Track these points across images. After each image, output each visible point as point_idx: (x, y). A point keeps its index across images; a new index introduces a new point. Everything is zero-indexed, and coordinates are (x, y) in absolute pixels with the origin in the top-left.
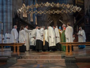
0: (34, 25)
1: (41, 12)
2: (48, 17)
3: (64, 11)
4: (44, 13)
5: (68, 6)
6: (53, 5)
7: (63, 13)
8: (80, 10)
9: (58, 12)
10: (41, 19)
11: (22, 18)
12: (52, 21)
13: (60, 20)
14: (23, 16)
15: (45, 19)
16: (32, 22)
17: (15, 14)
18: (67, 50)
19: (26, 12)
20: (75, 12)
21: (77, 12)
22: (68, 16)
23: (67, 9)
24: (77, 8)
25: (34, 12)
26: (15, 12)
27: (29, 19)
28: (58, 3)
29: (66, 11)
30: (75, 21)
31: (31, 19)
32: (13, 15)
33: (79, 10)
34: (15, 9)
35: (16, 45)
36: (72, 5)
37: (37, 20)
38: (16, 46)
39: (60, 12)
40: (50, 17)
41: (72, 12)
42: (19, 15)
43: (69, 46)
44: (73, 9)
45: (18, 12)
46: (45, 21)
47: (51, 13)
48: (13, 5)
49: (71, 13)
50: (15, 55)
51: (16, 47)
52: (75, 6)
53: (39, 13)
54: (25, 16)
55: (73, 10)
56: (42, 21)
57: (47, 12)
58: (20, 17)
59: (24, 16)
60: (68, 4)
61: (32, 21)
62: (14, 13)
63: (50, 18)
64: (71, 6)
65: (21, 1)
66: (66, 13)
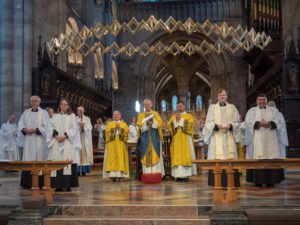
0: (107, 92)
1: (129, 50)
2: (157, 64)
3: (212, 47)
4: (142, 53)
5: (224, 29)
6: (171, 26)
7: (207, 52)
8: (266, 44)
9: (189, 48)
10: (133, 69)
11: (65, 69)
12: (171, 76)
13: (197, 73)
14: (67, 61)
15: (146, 69)
16: (99, 82)
17: (39, 53)
18: (218, 186)
19: (78, 48)
20: (248, 49)
21: (255, 50)
24: (256, 37)
25: (108, 49)
26: (40, 48)
27: (88, 71)
28: (189, 19)
29: (216, 47)
31: (97, 70)
32: (32, 57)
33: (261, 44)
34: (40, 37)
37: (119, 73)
39: (198, 48)
40: (163, 61)
41: (237, 49)
42: (56, 59)
44: (244, 39)
45: (51, 49)
46: (146, 78)
47: (166, 52)
48: (33, 23)
49: (234, 52)
52: (249, 30)
53: (124, 53)
54: (75, 59)
55: (241, 44)
56: (137, 77)
57: (152, 49)
58: (56, 64)
59: (71, 61)
61: (102, 77)
62: (37, 50)
63: (162, 65)
64: (235, 27)
65: (61, 11)
66: (219, 52)
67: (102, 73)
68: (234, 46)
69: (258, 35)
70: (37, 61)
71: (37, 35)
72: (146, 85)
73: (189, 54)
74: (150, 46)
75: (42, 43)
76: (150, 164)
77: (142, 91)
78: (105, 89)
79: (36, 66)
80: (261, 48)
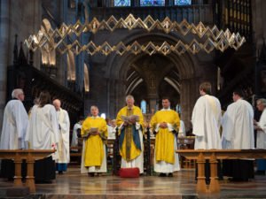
0: (79, 93)
1: (107, 49)
2: (128, 68)
3: (187, 47)
4: (118, 52)
5: (201, 29)
6: (149, 24)
7: (182, 52)
8: (240, 44)
9: (164, 49)
10: (104, 72)
11: (39, 69)
12: (141, 80)
13: (166, 79)
14: (41, 62)
15: (117, 73)
16: (72, 84)
17: (15, 52)
18: (201, 176)
19: (55, 46)
20: (222, 50)
21: (229, 50)
22: (195, 63)
23: (195, 40)
24: (231, 38)
25: (84, 47)
26: (16, 47)
27: (61, 72)
28: (167, 18)
29: (191, 47)
30: (220, 80)
31: (70, 72)
32: (8, 55)
33: (236, 45)
34: (16, 36)
35: (25, 158)
36: (215, 27)
37: (90, 76)
38: (24, 160)
39: (173, 48)
41: (212, 49)
43: (207, 161)
44: (219, 39)
45: (29, 46)
46: (116, 81)
47: (142, 52)
48: (9, 21)
49: (208, 52)
50: (21, 191)
51: (24, 165)
52: (224, 31)
53: (101, 52)
54: (48, 60)
55: (216, 45)
56: (107, 80)
57: (129, 48)
58: (32, 62)
59: (45, 61)
60: (201, 23)
61: (74, 79)
62: (13, 49)
64: (211, 28)
65: (37, 12)
66: (194, 52)
67: (74, 75)
68: (209, 46)
69: (233, 36)
70: (12, 60)
71: (13, 34)
72: (117, 88)
73: (165, 54)
74: (127, 45)
75: (19, 41)
76: (129, 159)
77: (113, 94)
78: (77, 90)
79: (12, 64)
80: (236, 48)
